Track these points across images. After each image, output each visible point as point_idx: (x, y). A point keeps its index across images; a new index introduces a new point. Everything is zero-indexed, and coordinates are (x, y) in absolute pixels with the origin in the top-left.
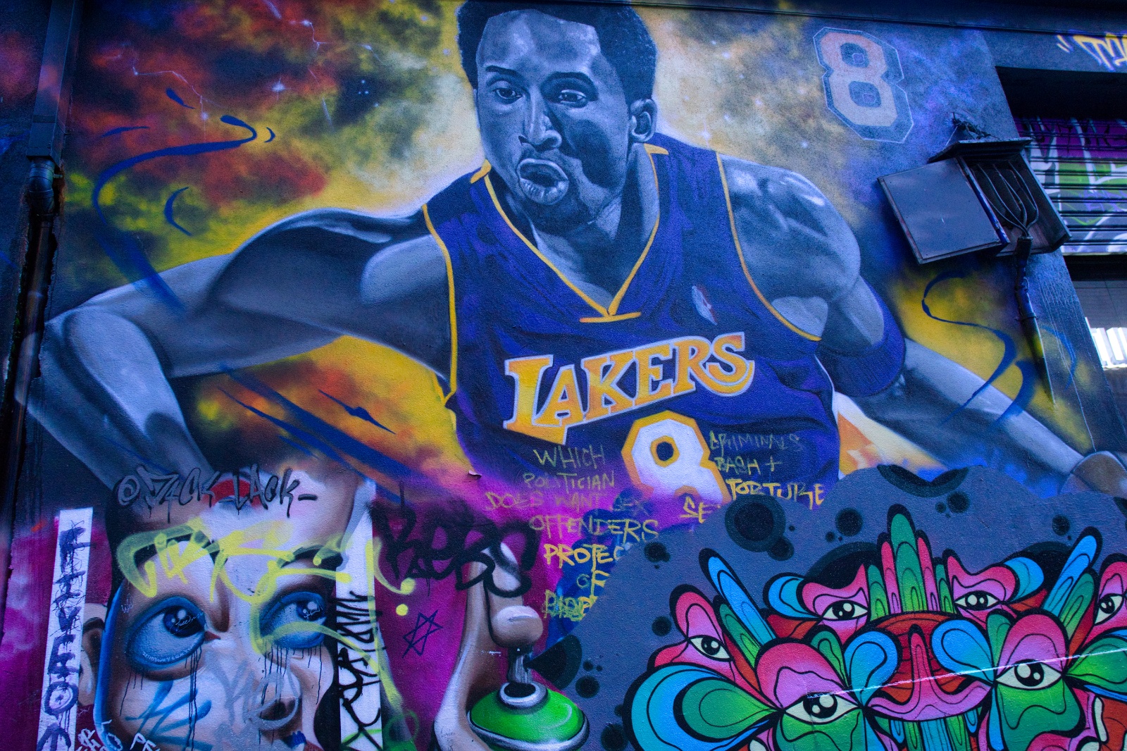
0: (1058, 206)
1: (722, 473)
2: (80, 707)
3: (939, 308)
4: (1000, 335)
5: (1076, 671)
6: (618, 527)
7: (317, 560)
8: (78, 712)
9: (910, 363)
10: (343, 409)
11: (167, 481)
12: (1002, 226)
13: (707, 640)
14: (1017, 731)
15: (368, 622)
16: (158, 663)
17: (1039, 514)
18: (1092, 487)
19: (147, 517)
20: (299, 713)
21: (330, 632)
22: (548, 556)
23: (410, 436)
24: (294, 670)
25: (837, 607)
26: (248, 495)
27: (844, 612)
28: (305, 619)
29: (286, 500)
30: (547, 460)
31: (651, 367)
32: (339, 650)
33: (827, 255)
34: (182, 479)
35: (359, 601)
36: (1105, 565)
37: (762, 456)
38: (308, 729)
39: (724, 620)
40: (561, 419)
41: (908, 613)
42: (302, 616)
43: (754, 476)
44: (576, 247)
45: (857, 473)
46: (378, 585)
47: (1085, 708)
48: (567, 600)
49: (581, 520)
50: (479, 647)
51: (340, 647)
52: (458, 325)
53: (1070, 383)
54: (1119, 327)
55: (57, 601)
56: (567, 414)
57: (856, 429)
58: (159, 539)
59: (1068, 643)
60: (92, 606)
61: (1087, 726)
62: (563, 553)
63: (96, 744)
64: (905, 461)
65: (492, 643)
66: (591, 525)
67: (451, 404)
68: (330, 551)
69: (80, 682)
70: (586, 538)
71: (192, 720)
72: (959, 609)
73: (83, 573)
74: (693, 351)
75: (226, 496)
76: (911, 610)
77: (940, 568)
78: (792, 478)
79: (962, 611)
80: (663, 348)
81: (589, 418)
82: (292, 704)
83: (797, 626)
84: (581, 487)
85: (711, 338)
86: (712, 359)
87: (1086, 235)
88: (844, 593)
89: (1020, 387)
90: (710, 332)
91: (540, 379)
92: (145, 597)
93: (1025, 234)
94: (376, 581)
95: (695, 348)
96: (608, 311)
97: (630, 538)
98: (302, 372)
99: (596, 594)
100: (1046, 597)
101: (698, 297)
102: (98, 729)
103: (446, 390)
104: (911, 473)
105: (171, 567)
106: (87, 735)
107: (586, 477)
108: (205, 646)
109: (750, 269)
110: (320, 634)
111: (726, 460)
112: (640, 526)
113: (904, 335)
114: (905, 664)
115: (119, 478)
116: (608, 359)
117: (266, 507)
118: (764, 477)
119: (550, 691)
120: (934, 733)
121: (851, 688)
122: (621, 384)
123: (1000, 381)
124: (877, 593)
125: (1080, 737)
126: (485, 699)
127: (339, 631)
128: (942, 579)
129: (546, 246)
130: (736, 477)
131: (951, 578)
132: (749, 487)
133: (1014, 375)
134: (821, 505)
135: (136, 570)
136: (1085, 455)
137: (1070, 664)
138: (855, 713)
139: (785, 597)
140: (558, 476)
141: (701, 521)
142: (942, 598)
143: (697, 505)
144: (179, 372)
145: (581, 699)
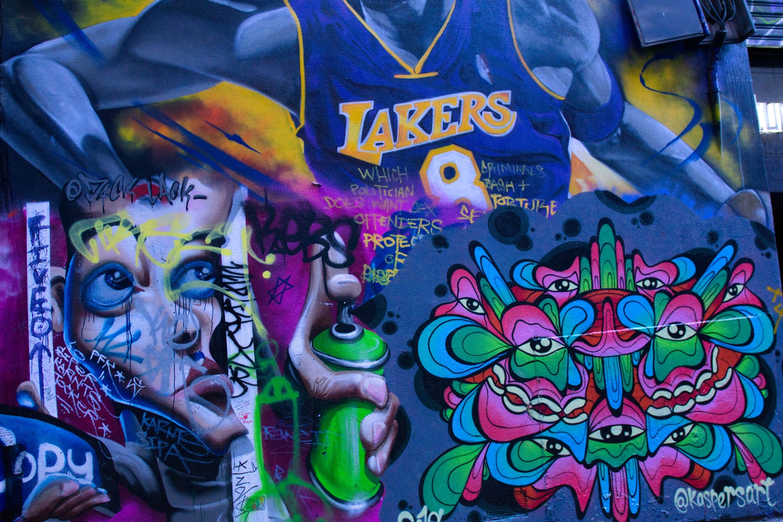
0: (750, 8)
1: (488, 190)
2: (54, 333)
3: (652, 81)
4: (692, 103)
5: (706, 331)
6: (415, 224)
7: (208, 240)
8: (54, 335)
9: (626, 119)
10: (224, 135)
11: (101, 184)
12: (707, 21)
13: (470, 301)
14: (662, 365)
15: (244, 282)
16: (103, 306)
17: (699, 229)
18: (738, 214)
19: (87, 209)
20: (199, 340)
21: (218, 288)
22: (366, 242)
23: (272, 156)
24: (195, 312)
25: (558, 283)
26: (159, 195)
27: (563, 287)
28: (201, 279)
29: (185, 199)
30: (367, 176)
31: (443, 112)
32: (225, 300)
33: (576, 36)
34: (111, 184)
35: (237, 268)
36: (736, 265)
37: (516, 179)
38: (205, 349)
39: (482, 289)
40: (378, 147)
41: (604, 289)
42: (199, 277)
43: (510, 193)
44: (394, 21)
45: (580, 195)
46: (250, 258)
47: (707, 352)
48: (378, 271)
49: (389, 218)
50: (318, 300)
51: (225, 298)
52: (306, 76)
53: (735, 141)
54: (776, 102)
55: (31, 264)
56: (382, 144)
57: (583, 164)
58: (98, 224)
59: (704, 312)
60: (55, 268)
61: (707, 363)
62: (377, 240)
63: (67, 356)
64: (614, 188)
65: (327, 297)
66: (396, 222)
67: (300, 134)
68: (216, 234)
69: (52, 317)
70: (393, 231)
71: (129, 342)
72: (638, 288)
73: (47, 246)
74: (474, 103)
75: (142, 195)
76: (606, 287)
77: (629, 261)
78: (536, 196)
79: (640, 291)
80: (452, 100)
81: (398, 147)
82: (194, 334)
83: (531, 294)
84: (391, 195)
85: (487, 94)
86: (487, 109)
87: (767, 32)
88: (563, 274)
89: (700, 141)
90: (486, 89)
91: (364, 118)
92: (91, 263)
93: (722, 28)
94: (248, 254)
95: (475, 100)
96: (414, 71)
97: (423, 232)
98: (194, 108)
99: (398, 268)
100: (695, 283)
101: (480, 62)
102: (67, 347)
103: (297, 124)
104: (617, 197)
105: (107, 244)
106: (61, 350)
107: (394, 188)
108: (134, 296)
109: (519, 44)
110: (212, 289)
111: (492, 181)
112: (429, 224)
113: (624, 99)
114: (599, 322)
115: (66, 182)
116: (413, 105)
117: (171, 204)
118: (517, 194)
119: (365, 330)
120: (611, 364)
121: (562, 335)
122: (421, 124)
123: (686, 136)
124: (586, 275)
125: (701, 370)
126: (322, 334)
127: (224, 288)
128: (629, 269)
129: (371, 19)
130: (498, 193)
131: (635, 268)
132: (506, 200)
133: (698, 132)
134: (554, 215)
135: (83, 244)
136: (737, 191)
137: (703, 326)
138: (562, 350)
139: (524, 275)
140: (375, 188)
141: (472, 222)
142: (628, 281)
143: (469, 211)
144: (103, 106)
145: (385, 335)
